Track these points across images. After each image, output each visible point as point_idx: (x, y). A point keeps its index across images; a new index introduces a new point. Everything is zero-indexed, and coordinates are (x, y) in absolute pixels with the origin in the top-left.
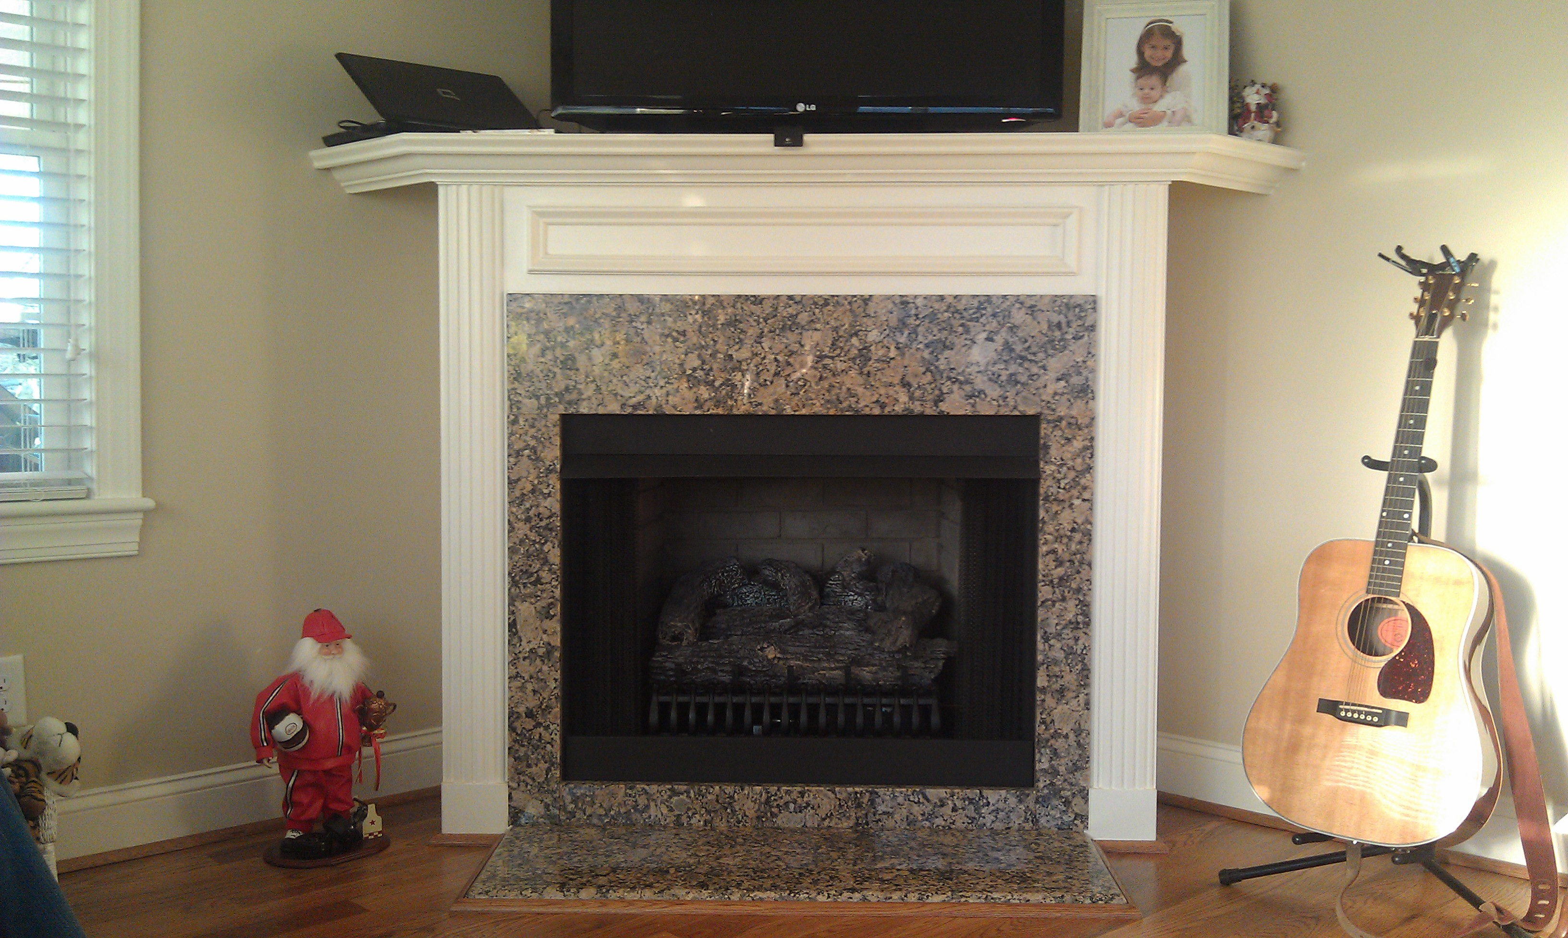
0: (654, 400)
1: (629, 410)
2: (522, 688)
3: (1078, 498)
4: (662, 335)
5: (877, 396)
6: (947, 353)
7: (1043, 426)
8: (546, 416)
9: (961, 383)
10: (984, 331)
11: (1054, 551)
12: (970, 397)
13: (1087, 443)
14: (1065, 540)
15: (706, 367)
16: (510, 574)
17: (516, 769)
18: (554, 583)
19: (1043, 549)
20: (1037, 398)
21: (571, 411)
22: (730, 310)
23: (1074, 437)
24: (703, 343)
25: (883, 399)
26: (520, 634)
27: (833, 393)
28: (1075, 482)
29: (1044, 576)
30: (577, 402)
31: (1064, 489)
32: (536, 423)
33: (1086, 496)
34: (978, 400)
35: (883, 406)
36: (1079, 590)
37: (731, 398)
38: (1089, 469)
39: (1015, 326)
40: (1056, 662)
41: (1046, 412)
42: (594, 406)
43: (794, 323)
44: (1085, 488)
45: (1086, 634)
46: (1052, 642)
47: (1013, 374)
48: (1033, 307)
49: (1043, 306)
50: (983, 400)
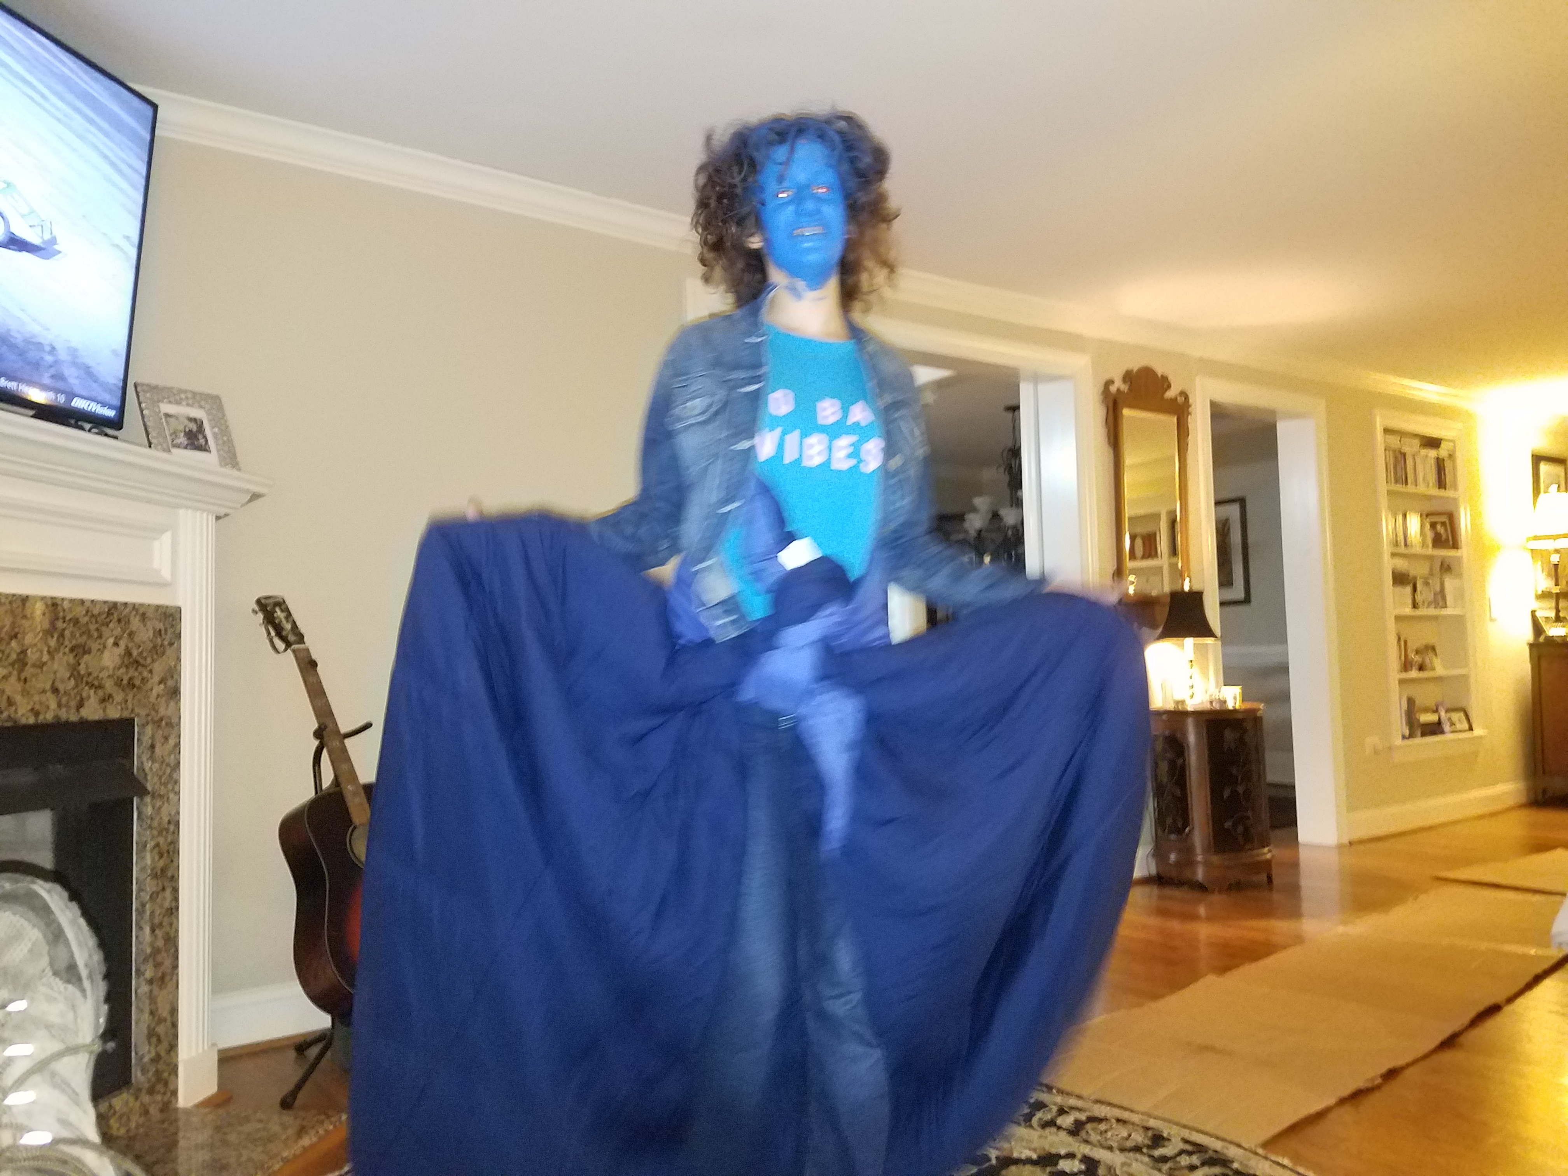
3: (171, 792)
5: (32, 703)
6: (86, 657)
9: (96, 688)
10: (112, 635)
12: (103, 701)
13: (177, 741)
20: (146, 701)
23: (169, 736)
25: (37, 707)
28: (170, 778)
31: (164, 784)
35: (37, 714)
36: (172, 879)
39: (132, 632)
40: (160, 953)
41: (150, 713)
44: (175, 783)
46: (157, 932)
47: (130, 679)
48: (143, 614)
49: (150, 614)
50: (111, 704)
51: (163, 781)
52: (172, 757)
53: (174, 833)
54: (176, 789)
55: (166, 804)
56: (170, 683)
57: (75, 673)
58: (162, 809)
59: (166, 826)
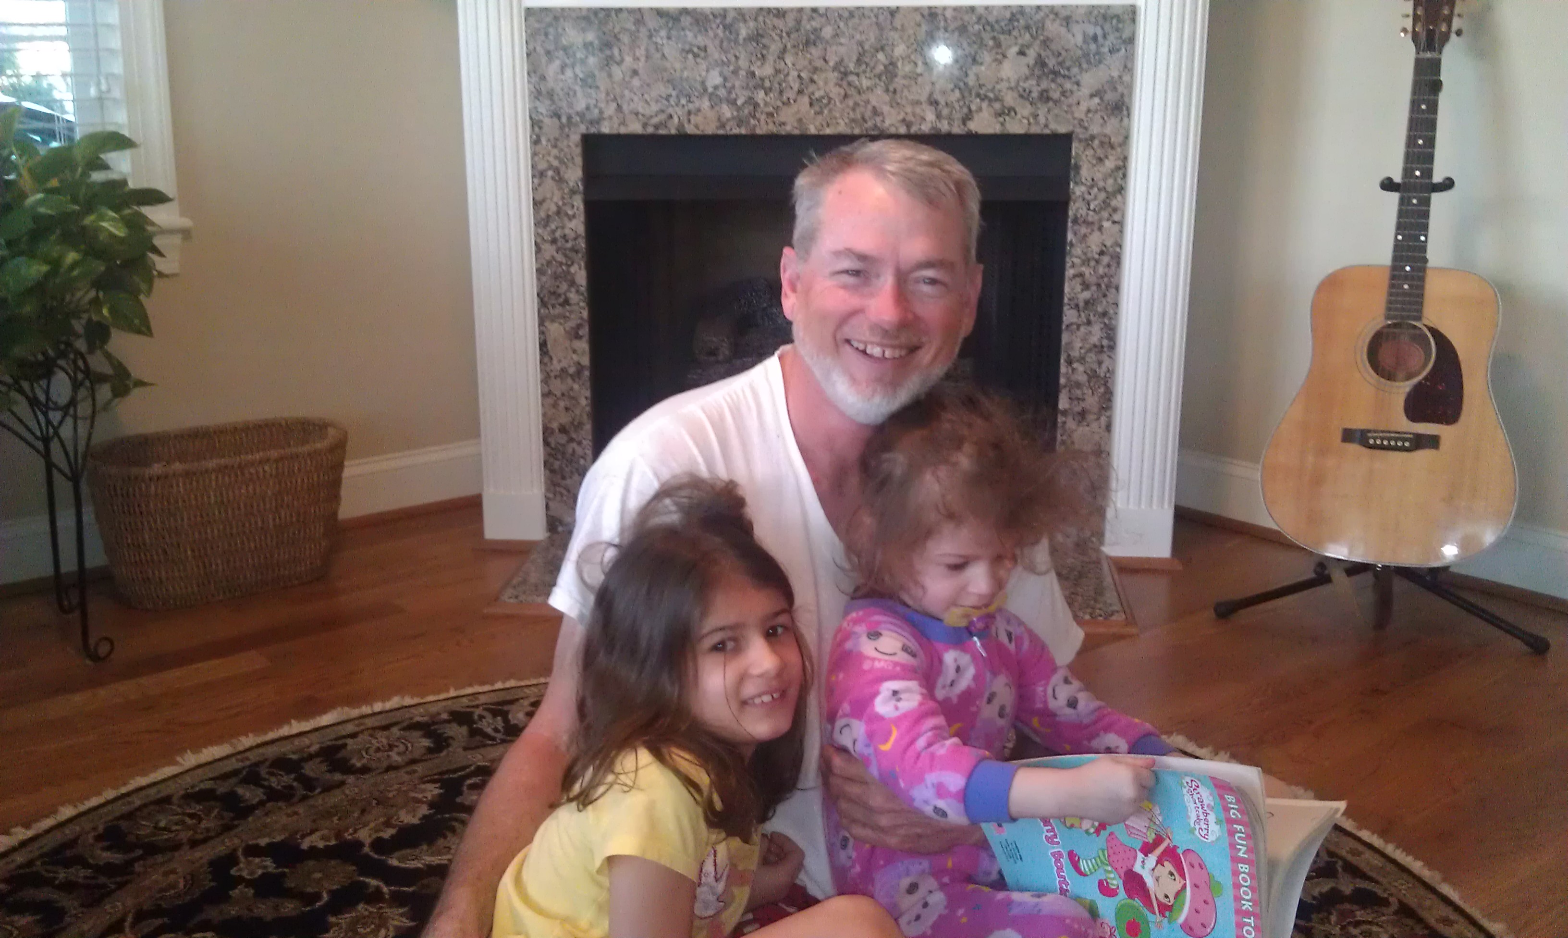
0: (676, 120)
1: (650, 130)
2: (555, 405)
3: (1108, 220)
4: (683, 50)
5: (904, 114)
7: (1075, 145)
8: (568, 136)
9: (990, 100)
10: (1016, 44)
11: (1081, 275)
12: (1000, 115)
13: (1121, 163)
14: (1093, 263)
15: (728, 85)
16: (538, 295)
17: (552, 482)
18: (582, 304)
19: (1070, 272)
20: (1069, 116)
21: (593, 130)
22: (752, 24)
23: (1106, 157)
24: (725, 59)
25: (910, 118)
26: (551, 353)
27: (858, 111)
28: (1106, 204)
29: (1070, 299)
30: (598, 122)
31: (1094, 210)
32: (559, 144)
33: (1116, 217)
34: (1007, 118)
35: (909, 125)
36: (1105, 314)
37: (754, 117)
38: (1121, 190)
39: (1048, 39)
40: (1078, 385)
41: (1078, 130)
42: (616, 126)
43: (818, 37)
44: (1115, 210)
45: (1110, 357)
46: (1075, 365)
47: (1044, 91)
48: (1068, 18)
50: (1013, 118)
51: (1092, 207)
52: (1110, 181)
53: (1109, 266)
55: (1097, 234)
56: (1108, 97)
57: (962, 84)
59: (1097, 256)
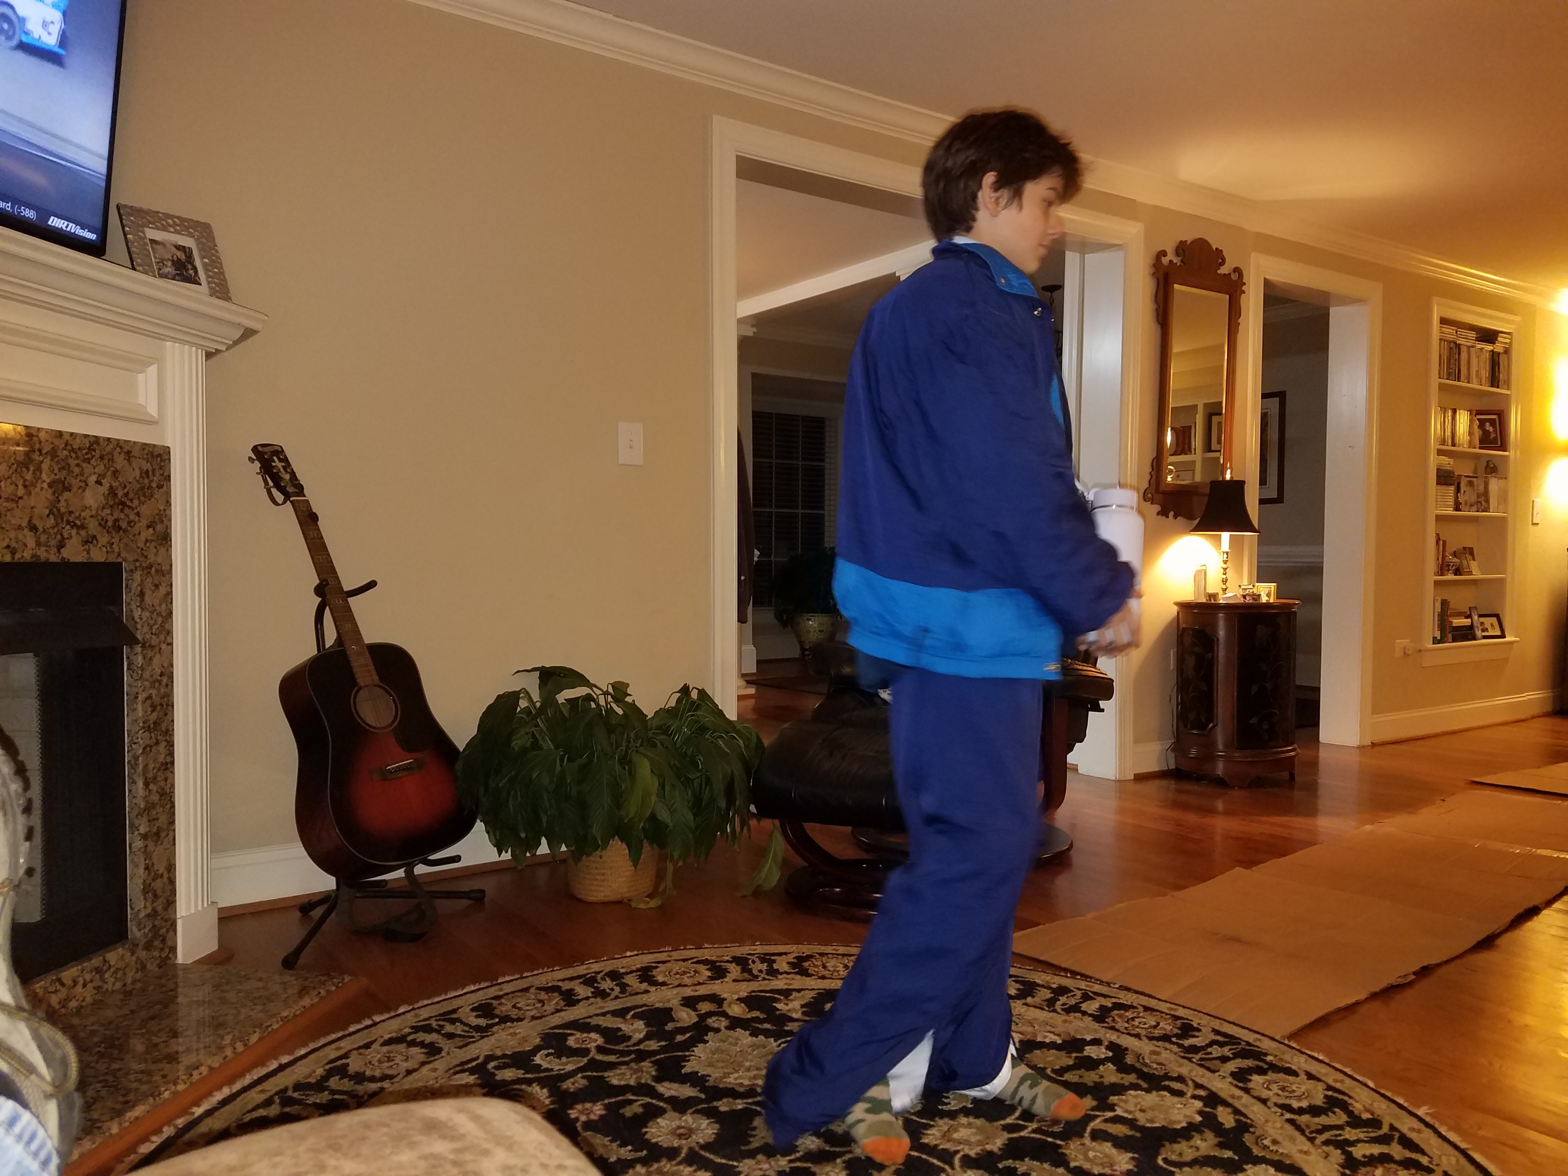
5: (8, 541)
6: (66, 495)
9: (78, 528)
10: (95, 473)
11: (149, 697)
12: (86, 542)
13: (168, 589)
14: (157, 685)
19: (142, 696)
20: (134, 545)
23: (160, 583)
25: (13, 545)
28: (162, 628)
34: (91, 546)
35: (13, 552)
36: (166, 732)
38: (169, 614)
39: (116, 470)
40: (152, 805)
41: (139, 558)
44: (168, 633)
45: (171, 772)
46: (150, 787)
47: (116, 520)
48: (129, 452)
49: (136, 452)
50: (96, 546)
51: (154, 631)
52: (164, 606)
53: (167, 685)
54: (169, 641)
55: (158, 656)
56: (159, 527)
57: (55, 511)
58: (155, 660)
59: (159, 678)
